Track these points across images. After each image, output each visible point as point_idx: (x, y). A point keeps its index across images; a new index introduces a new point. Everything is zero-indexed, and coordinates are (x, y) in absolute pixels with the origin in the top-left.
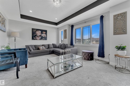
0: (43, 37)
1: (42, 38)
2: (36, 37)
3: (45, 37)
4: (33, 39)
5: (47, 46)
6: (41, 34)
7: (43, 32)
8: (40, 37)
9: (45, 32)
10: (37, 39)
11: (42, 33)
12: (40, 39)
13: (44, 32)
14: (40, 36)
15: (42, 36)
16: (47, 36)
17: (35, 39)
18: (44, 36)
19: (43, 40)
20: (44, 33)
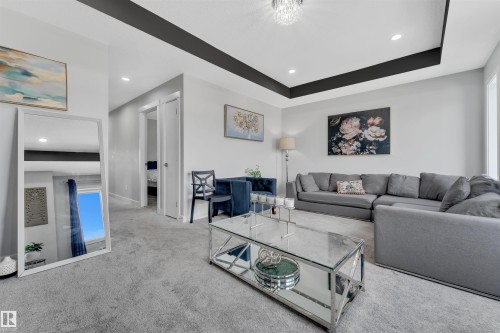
0: (370, 143)
1: (364, 147)
2: (340, 144)
3: (381, 140)
4: (331, 152)
5: (382, 182)
6: (360, 131)
7: (370, 121)
8: (357, 143)
9: (377, 120)
10: (344, 151)
11: (364, 125)
12: (357, 153)
13: (374, 117)
14: (356, 138)
15: (365, 139)
16: (388, 133)
17: (336, 154)
18: (372, 139)
19: (372, 153)
20: (373, 125)
